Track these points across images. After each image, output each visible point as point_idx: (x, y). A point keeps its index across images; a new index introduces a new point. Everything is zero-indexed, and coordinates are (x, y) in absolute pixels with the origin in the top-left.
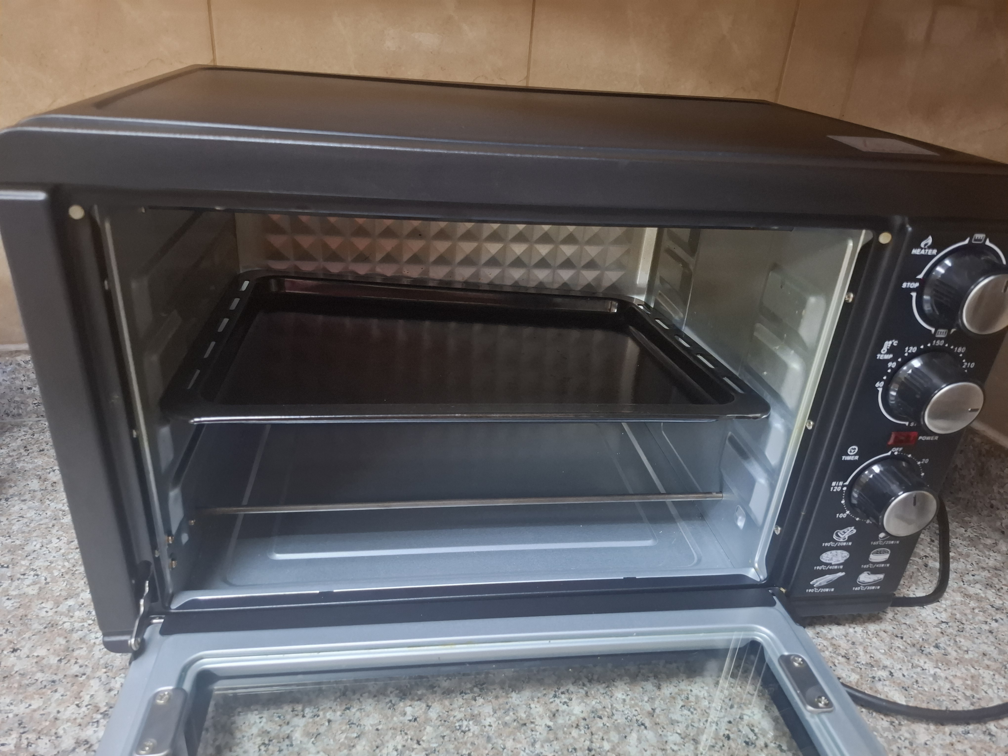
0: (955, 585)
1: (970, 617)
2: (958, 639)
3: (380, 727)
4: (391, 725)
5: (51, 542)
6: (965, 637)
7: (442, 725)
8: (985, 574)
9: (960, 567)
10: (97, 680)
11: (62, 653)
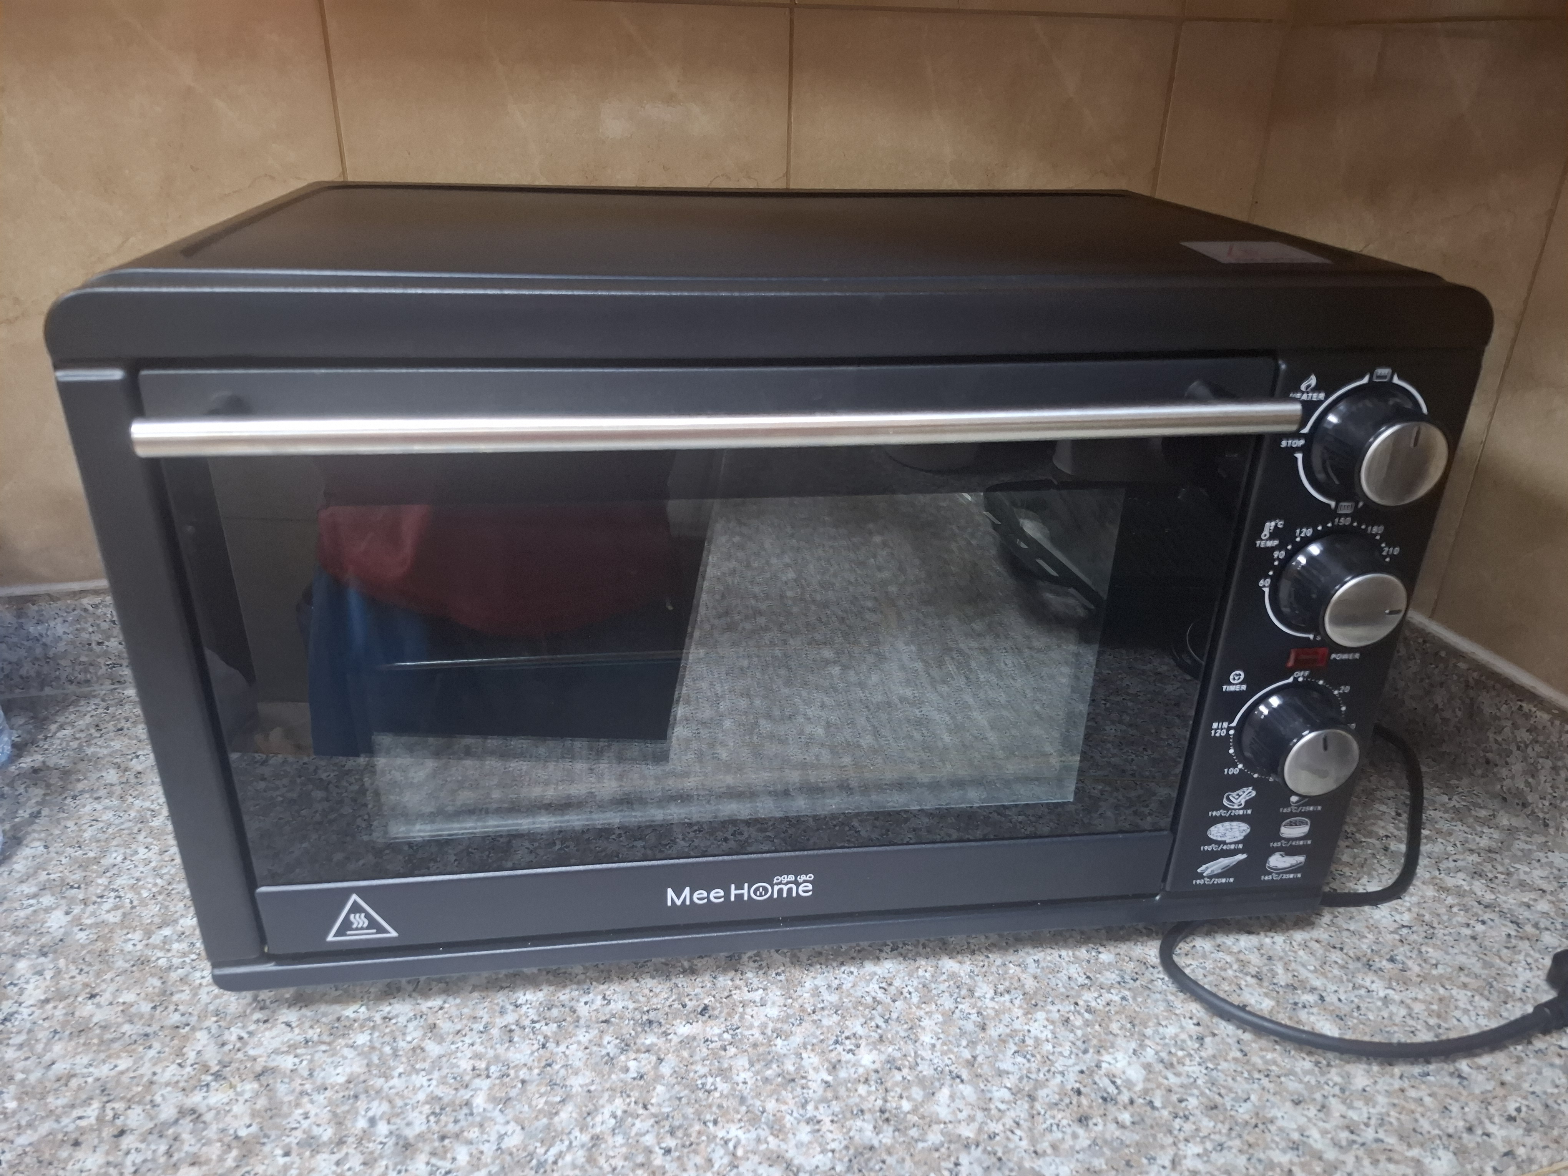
0: (1428, 875)
1: (1445, 918)
2: (1424, 949)
3: (592, 1088)
4: (608, 1086)
5: (136, 853)
6: (1434, 946)
7: (679, 1083)
8: (1474, 858)
9: (1436, 849)
10: (205, 1032)
11: (156, 998)
